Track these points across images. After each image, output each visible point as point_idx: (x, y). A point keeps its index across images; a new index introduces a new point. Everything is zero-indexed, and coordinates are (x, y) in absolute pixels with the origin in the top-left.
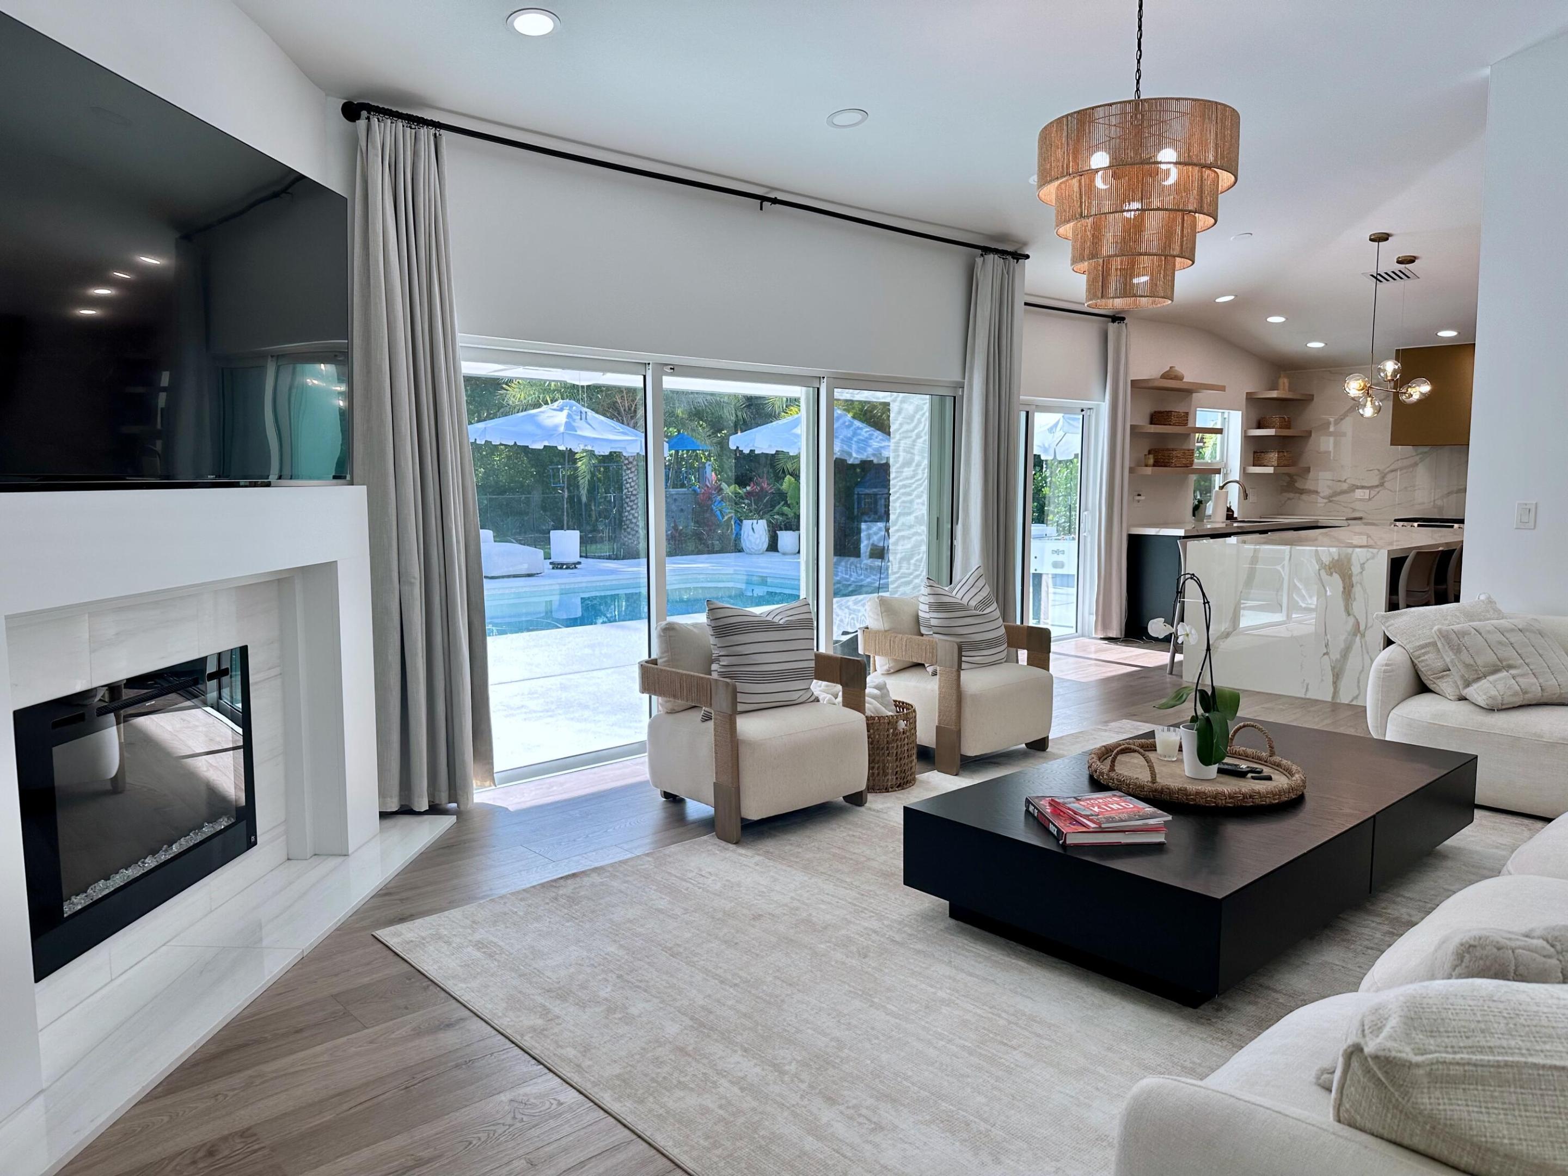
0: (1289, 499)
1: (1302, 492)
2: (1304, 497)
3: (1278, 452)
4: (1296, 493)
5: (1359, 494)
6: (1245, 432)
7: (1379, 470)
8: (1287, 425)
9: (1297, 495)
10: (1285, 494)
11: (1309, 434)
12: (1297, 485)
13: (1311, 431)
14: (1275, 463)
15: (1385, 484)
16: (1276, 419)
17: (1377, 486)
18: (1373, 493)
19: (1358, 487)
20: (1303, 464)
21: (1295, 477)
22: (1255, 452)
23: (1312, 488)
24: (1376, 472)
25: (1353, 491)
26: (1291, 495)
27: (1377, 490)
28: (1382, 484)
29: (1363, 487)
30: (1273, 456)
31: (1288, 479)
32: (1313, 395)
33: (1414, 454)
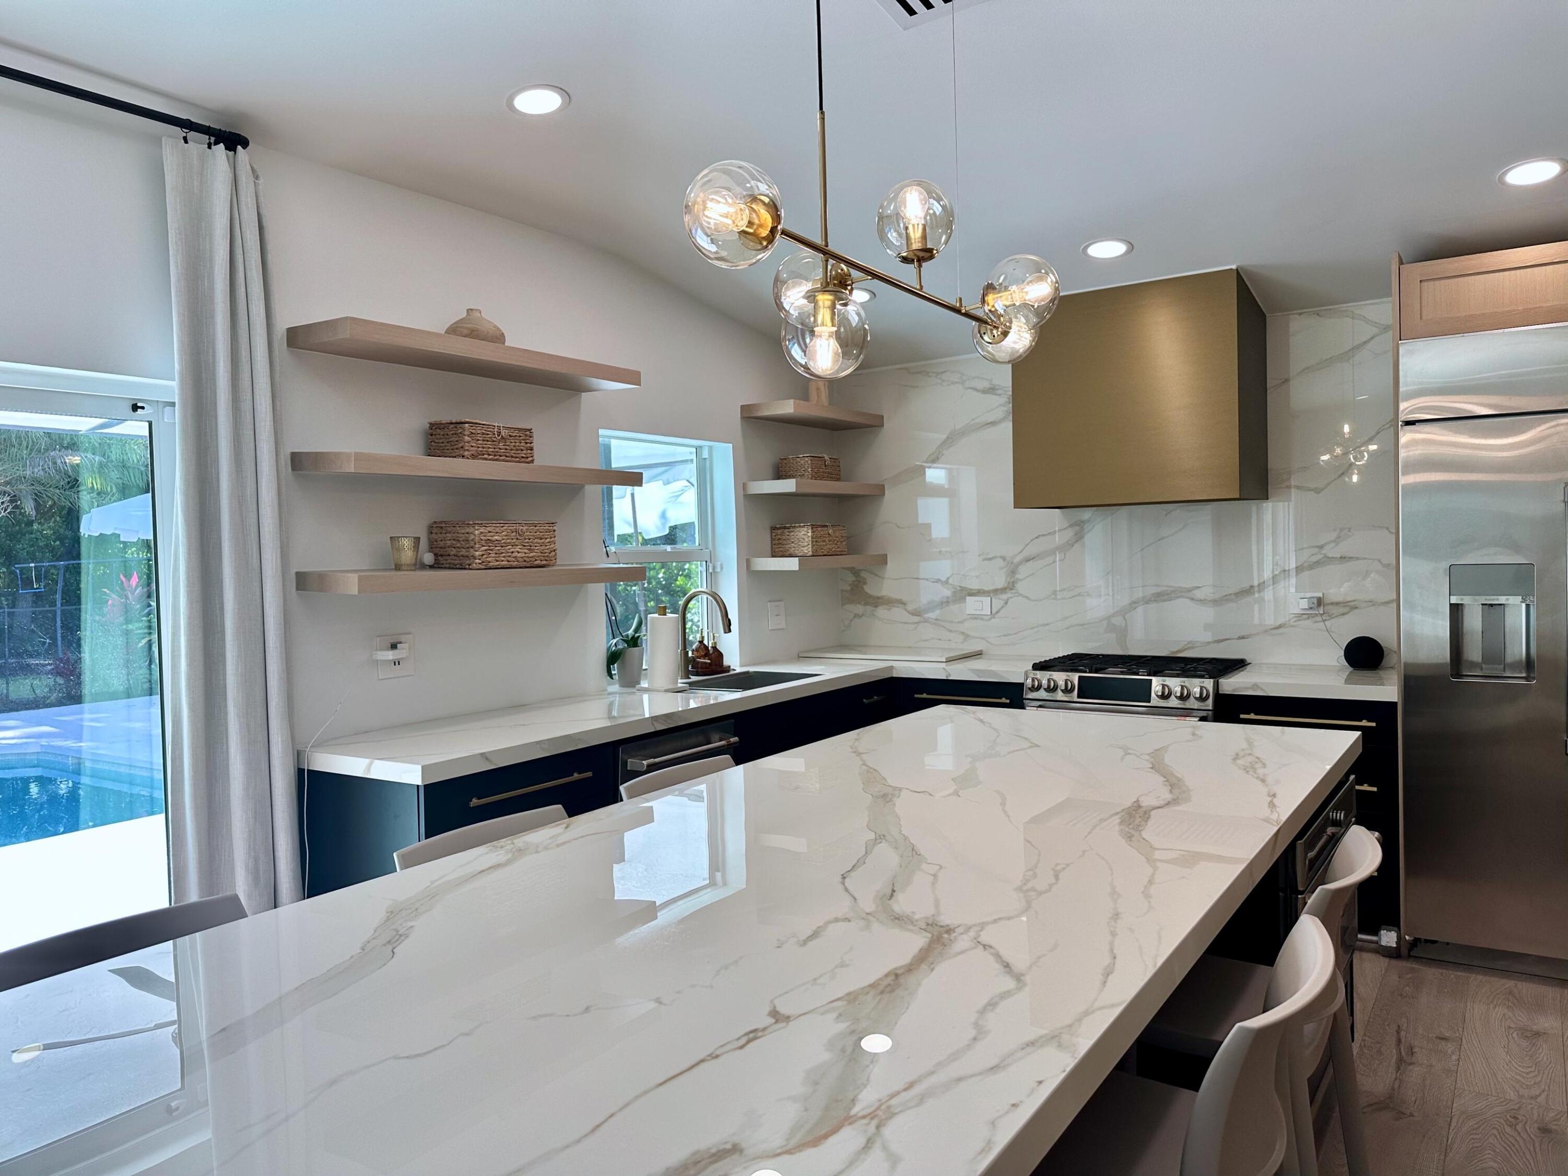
0: (856, 616)
1: (877, 602)
2: (882, 612)
3: (813, 526)
4: (866, 604)
5: (973, 605)
6: (744, 486)
7: (1004, 558)
8: (833, 471)
9: (869, 608)
10: (849, 607)
11: (880, 491)
12: (868, 589)
13: (883, 486)
14: (808, 550)
15: (1019, 586)
16: (805, 461)
17: (1003, 590)
18: (997, 603)
19: (972, 593)
20: (874, 550)
21: (863, 574)
22: (773, 529)
23: (895, 595)
24: (1000, 562)
25: (962, 599)
26: (859, 609)
27: (1004, 597)
28: (1010, 587)
29: (979, 593)
30: (804, 537)
31: (851, 578)
32: (882, 417)
33: (1066, 525)
